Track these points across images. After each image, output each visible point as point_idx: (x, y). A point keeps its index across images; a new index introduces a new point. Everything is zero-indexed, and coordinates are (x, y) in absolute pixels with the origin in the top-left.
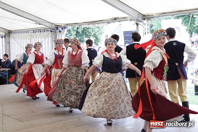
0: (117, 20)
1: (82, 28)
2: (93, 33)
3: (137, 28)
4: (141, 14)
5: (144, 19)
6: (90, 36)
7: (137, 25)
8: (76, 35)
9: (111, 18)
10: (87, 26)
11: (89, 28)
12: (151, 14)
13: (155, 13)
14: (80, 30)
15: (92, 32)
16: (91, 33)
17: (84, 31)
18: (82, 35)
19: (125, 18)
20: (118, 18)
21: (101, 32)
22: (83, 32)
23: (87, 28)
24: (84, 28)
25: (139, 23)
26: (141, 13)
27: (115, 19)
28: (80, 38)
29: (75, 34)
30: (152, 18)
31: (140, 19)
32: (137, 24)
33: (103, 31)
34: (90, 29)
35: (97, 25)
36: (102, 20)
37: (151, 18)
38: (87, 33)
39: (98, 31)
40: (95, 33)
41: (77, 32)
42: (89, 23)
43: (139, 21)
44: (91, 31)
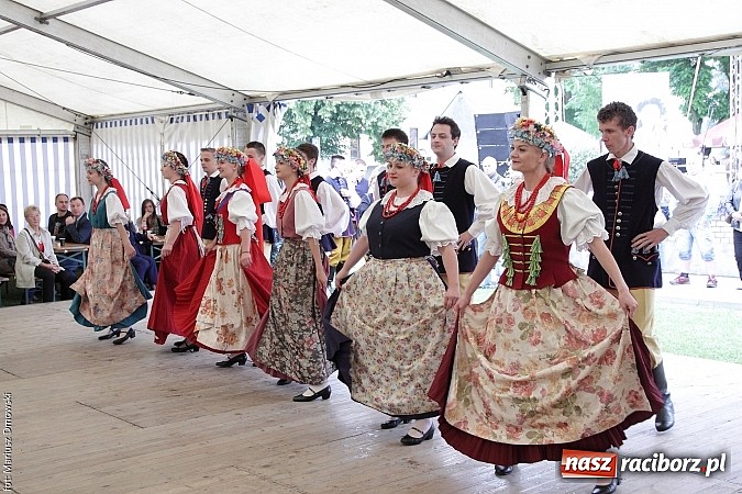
0: (455, 77)
1: (334, 104)
2: (369, 123)
3: (525, 103)
4: (536, 55)
5: (548, 74)
6: (359, 131)
7: (525, 94)
8: (312, 128)
9: (434, 69)
10: (351, 99)
11: (355, 105)
12: (569, 55)
13: (584, 53)
14: (325, 114)
15: (367, 117)
16: (363, 121)
17: (337, 114)
18: (332, 129)
19: (481, 70)
20: (458, 71)
21: (396, 118)
22: (334, 118)
23: (347, 105)
24: (338, 107)
25: (528, 85)
26: (537, 51)
27: (448, 73)
28: (325, 138)
29: (309, 124)
30: (576, 68)
31: (532, 72)
32: (524, 91)
33: (403, 116)
34: (358, 110)
35: (385, 95)
36: (404, 79)
37: (569, 68)
38: (349, 123)
39: (385, 115)
40: (375, 120)
41: (317, 119)
42: (359, 88)
43: (529, 81)
44: (362, 116)
